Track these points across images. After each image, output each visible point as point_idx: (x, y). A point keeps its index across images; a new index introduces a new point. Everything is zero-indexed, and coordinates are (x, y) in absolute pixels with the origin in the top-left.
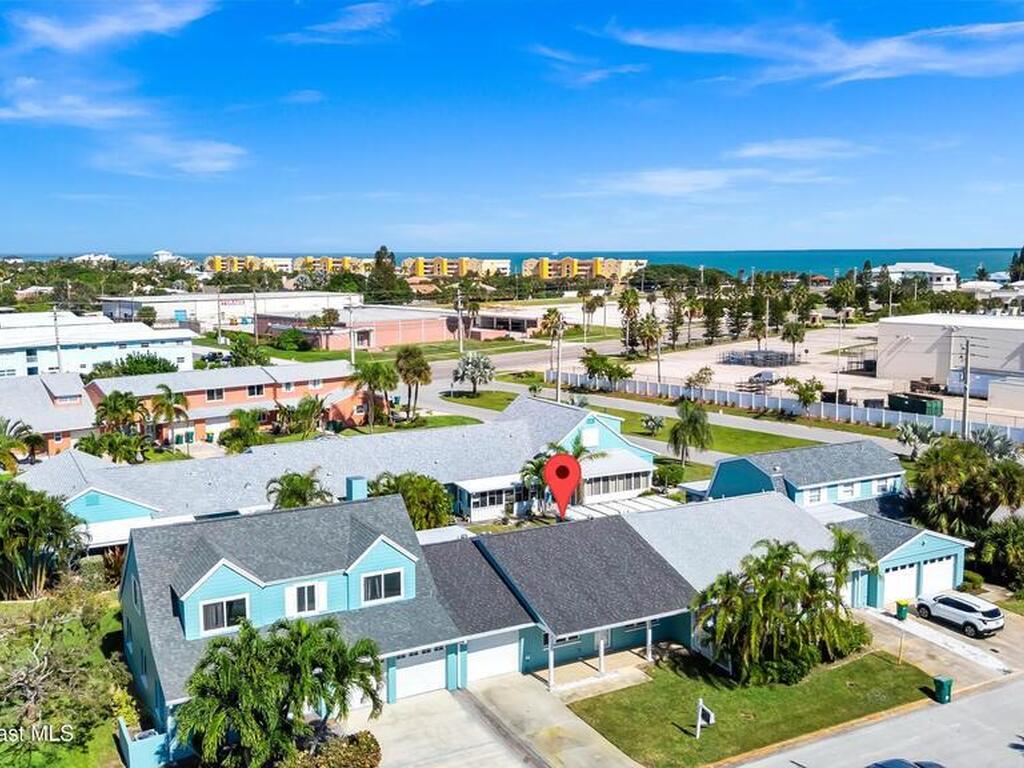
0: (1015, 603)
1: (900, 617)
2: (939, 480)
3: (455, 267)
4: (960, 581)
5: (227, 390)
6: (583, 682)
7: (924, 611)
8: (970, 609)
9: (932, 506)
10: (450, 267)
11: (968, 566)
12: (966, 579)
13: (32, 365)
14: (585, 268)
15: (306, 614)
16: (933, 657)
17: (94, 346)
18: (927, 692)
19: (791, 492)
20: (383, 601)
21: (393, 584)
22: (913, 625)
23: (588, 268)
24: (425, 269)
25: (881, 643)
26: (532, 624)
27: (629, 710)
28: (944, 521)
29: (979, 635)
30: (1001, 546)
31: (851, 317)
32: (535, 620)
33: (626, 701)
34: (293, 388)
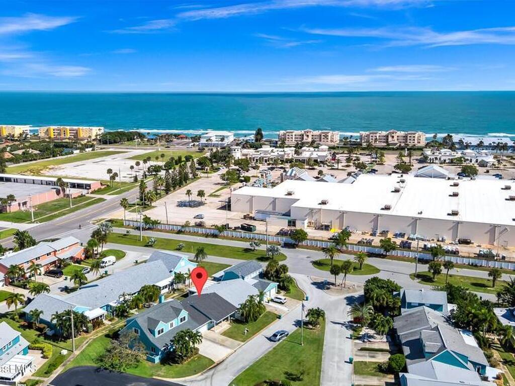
0: (287, 294)
1: (268, 302)
2: (271, 270)
4: (277, 291)
6: (220, 329)
7: (272, 300)
8: (281, 299)
9: (269, 275)
11: (278, 288)
12: (278, 291)
14: (73, 132)
16: (276, 310)
18: (277, 317)
19: (243, 278)
22: (271, 304)
23: (75, 132)
25: (268, 309)
26: (210, 321)
27: (232, 332)
28: (272, 278)
29: (283, 304)
30: (283, 282)
31: (208, 171)
32: (211, 319)
33: (230, 331)
34: (60, 251)
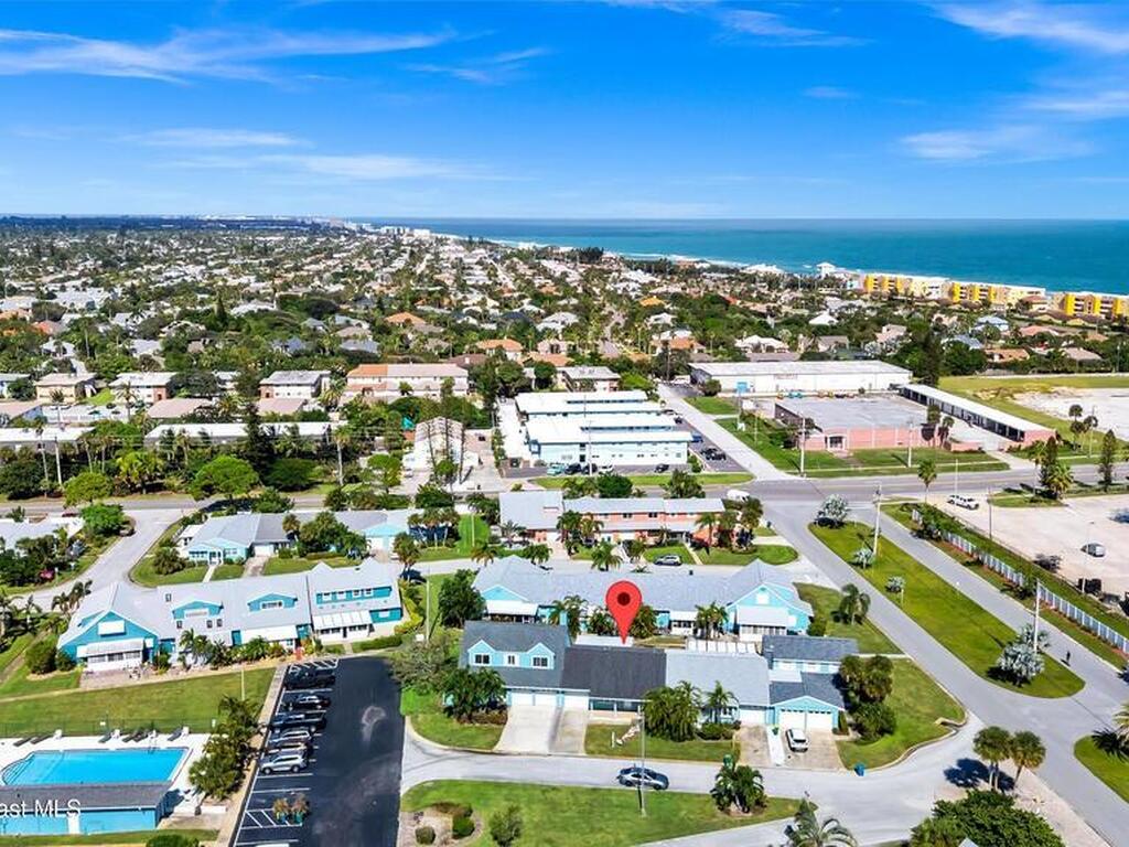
3: (1110, 306)
5: (636, 514)
10: (1104, 305)
13: (583, 453)
15: (511, 665)
17: (621, 443)
20: (540, 667)
21: (544, 662)
24: (1076, 305)
